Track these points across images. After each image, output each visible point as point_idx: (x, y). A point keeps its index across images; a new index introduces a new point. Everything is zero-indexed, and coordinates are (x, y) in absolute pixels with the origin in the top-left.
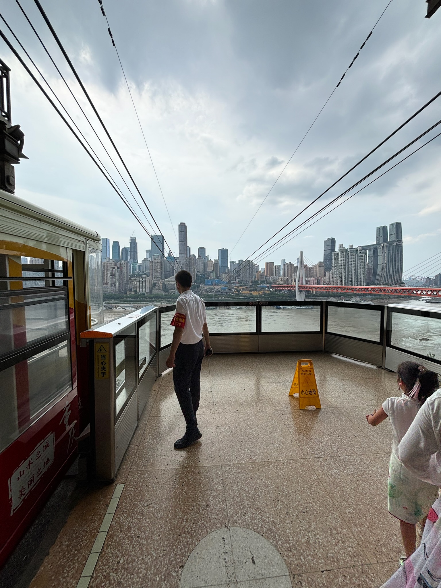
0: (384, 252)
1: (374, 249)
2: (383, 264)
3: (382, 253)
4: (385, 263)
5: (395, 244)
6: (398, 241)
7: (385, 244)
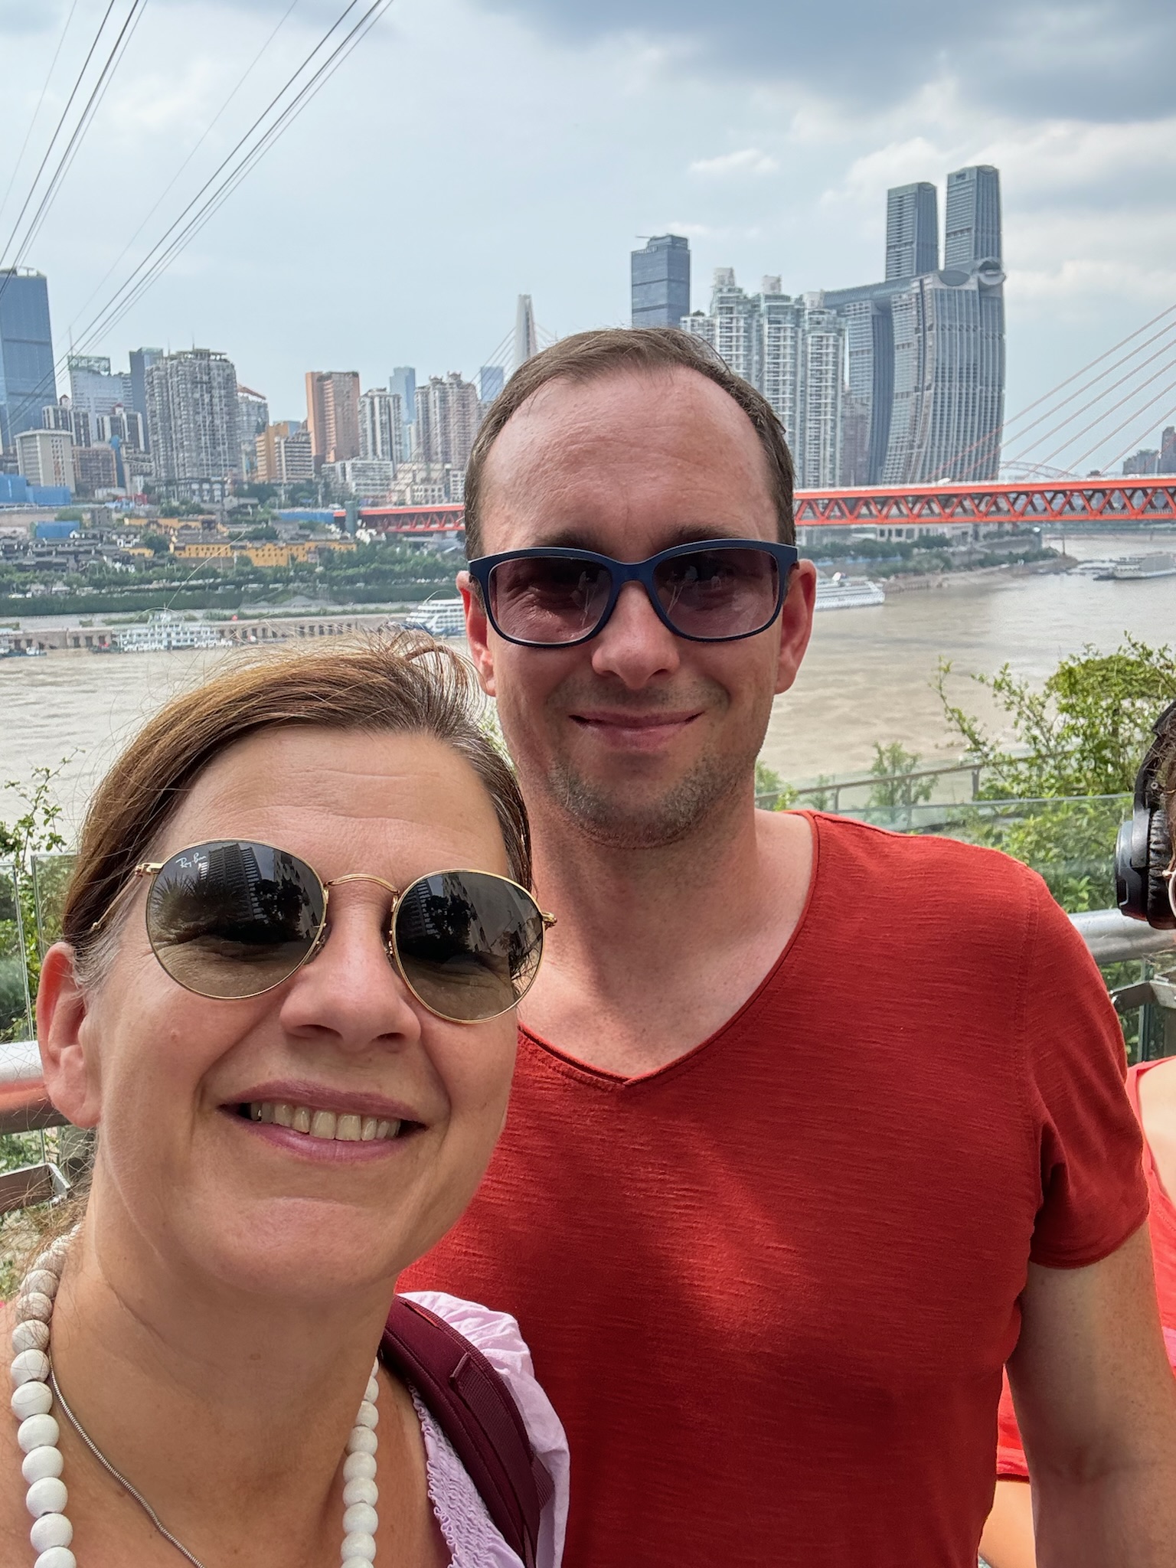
0: (922, 328)
1: (877, 313)
2: (916, 389)
3: (917, 330)
4: (928, 388)
5: (972, 285)
6: (984, 268)
7: (931, 283)
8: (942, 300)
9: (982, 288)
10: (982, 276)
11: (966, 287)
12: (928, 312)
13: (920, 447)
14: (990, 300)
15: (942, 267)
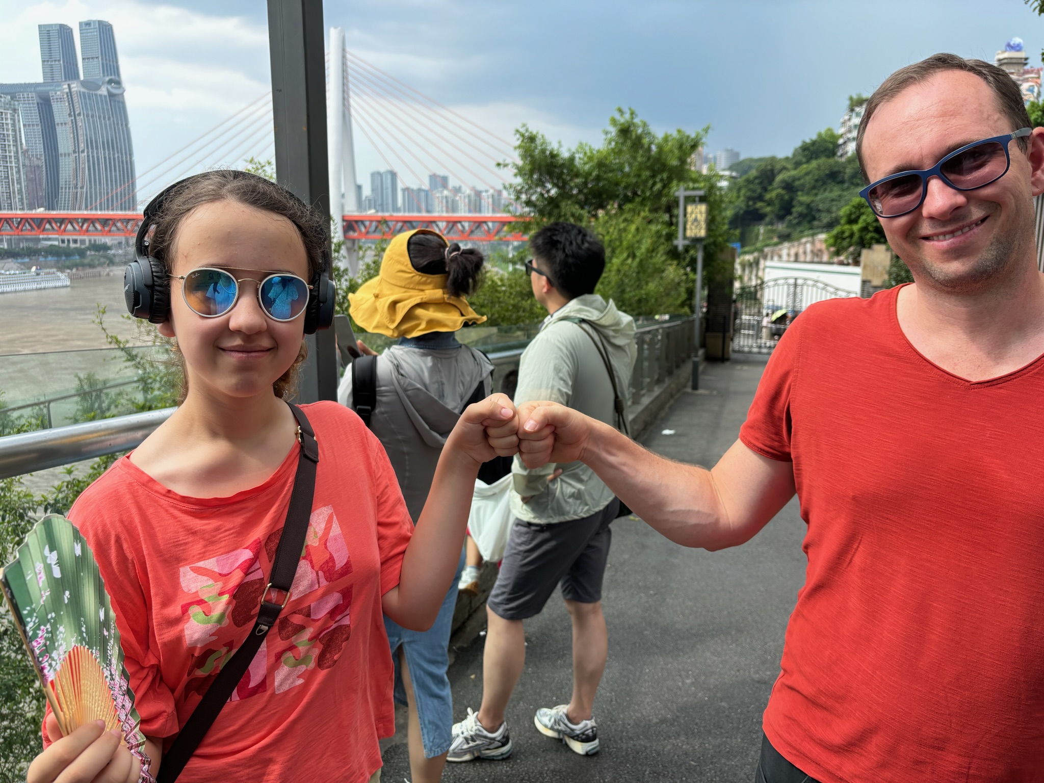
0: (73, 113)
1: (40, 101)
2: (74, 152)
3: (70, 115)
4: (83, 151)
5: (103, 91)
6: (110, 82)
7: (75, 86)
8: (85, 98)
9: (111, 95)
10: (109, 87)
11: (99, 92)
12: (76, 106)
13: (82, 188)
14: (116, 103)
15: (82, 78)
